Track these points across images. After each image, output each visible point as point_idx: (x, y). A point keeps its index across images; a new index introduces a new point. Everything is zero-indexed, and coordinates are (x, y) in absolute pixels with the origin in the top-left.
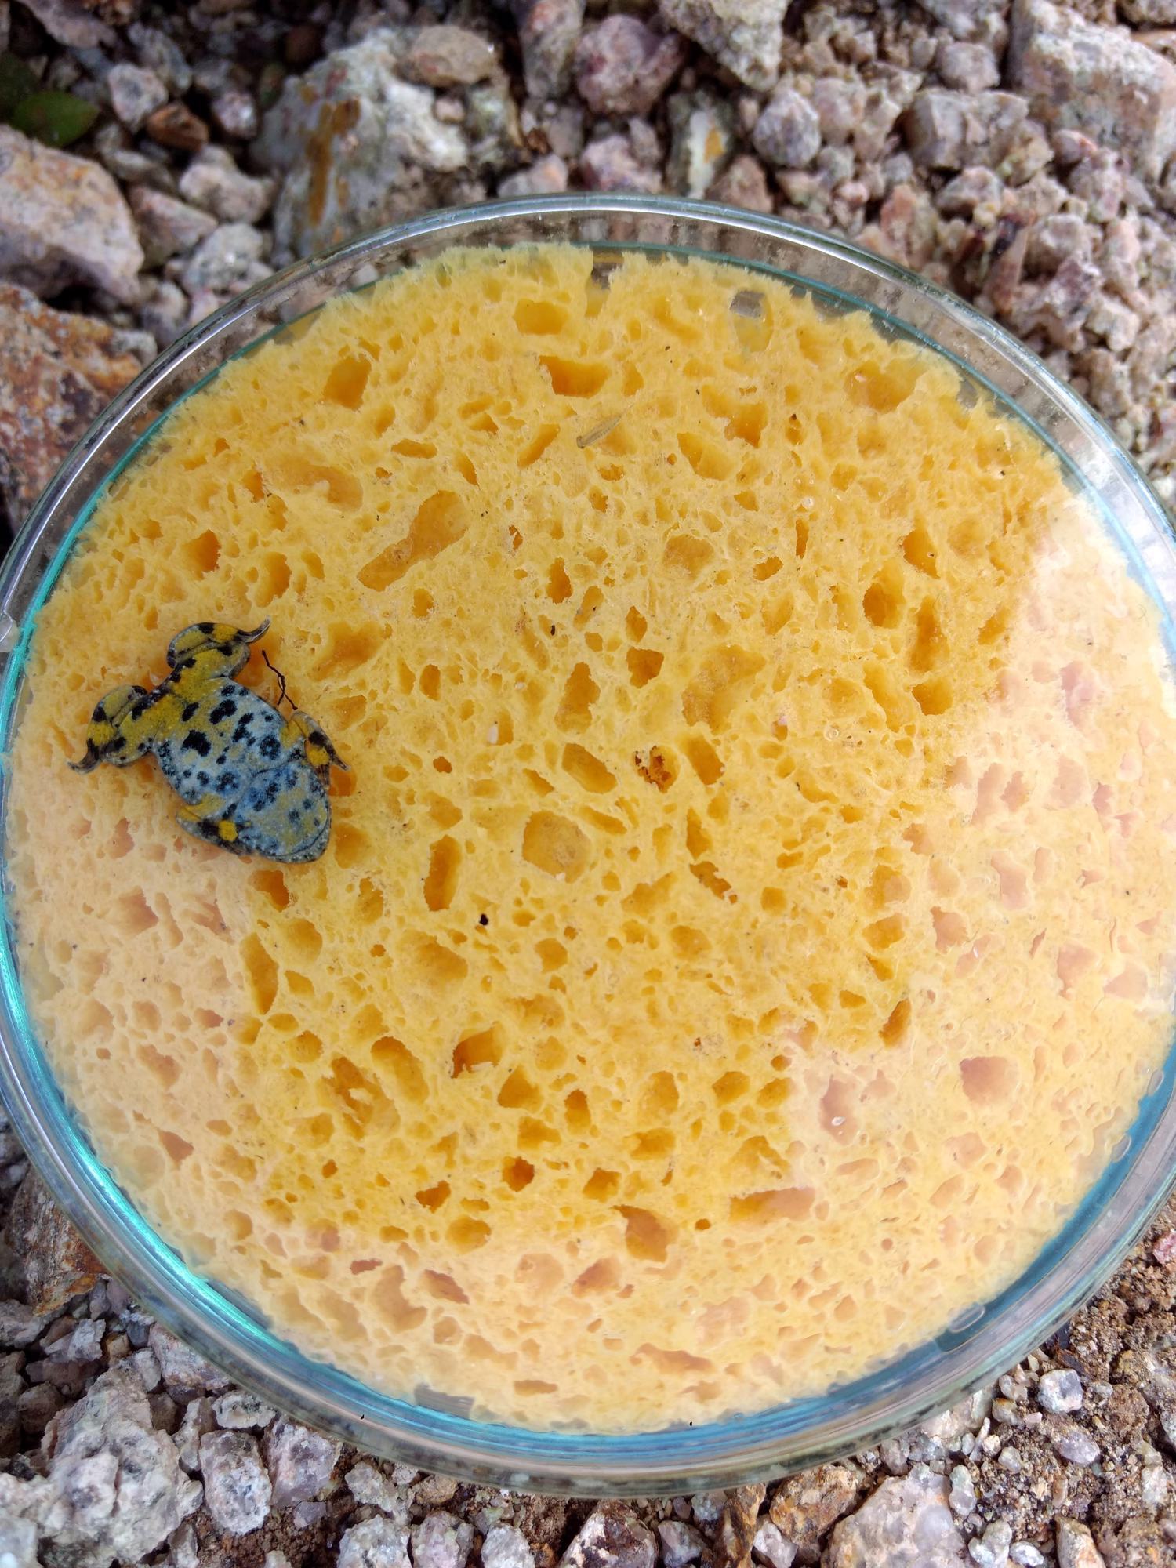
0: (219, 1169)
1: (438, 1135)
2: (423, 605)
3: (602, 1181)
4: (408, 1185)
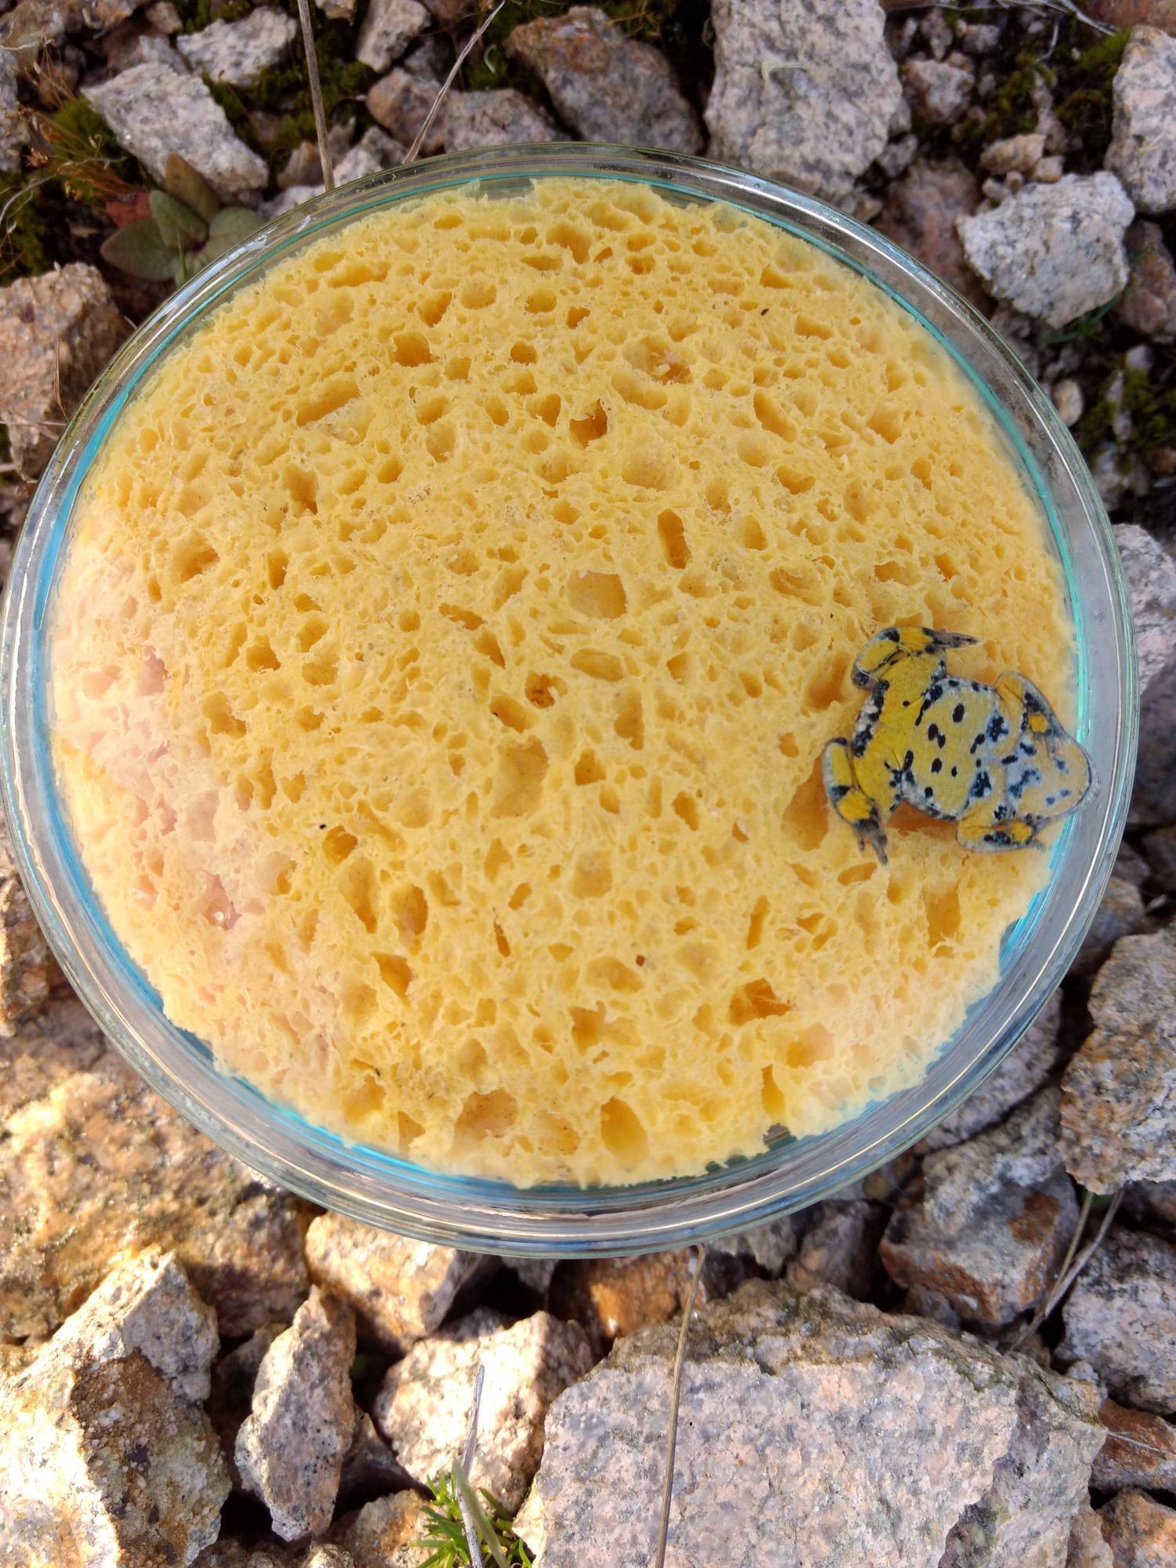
4: (598, 317)
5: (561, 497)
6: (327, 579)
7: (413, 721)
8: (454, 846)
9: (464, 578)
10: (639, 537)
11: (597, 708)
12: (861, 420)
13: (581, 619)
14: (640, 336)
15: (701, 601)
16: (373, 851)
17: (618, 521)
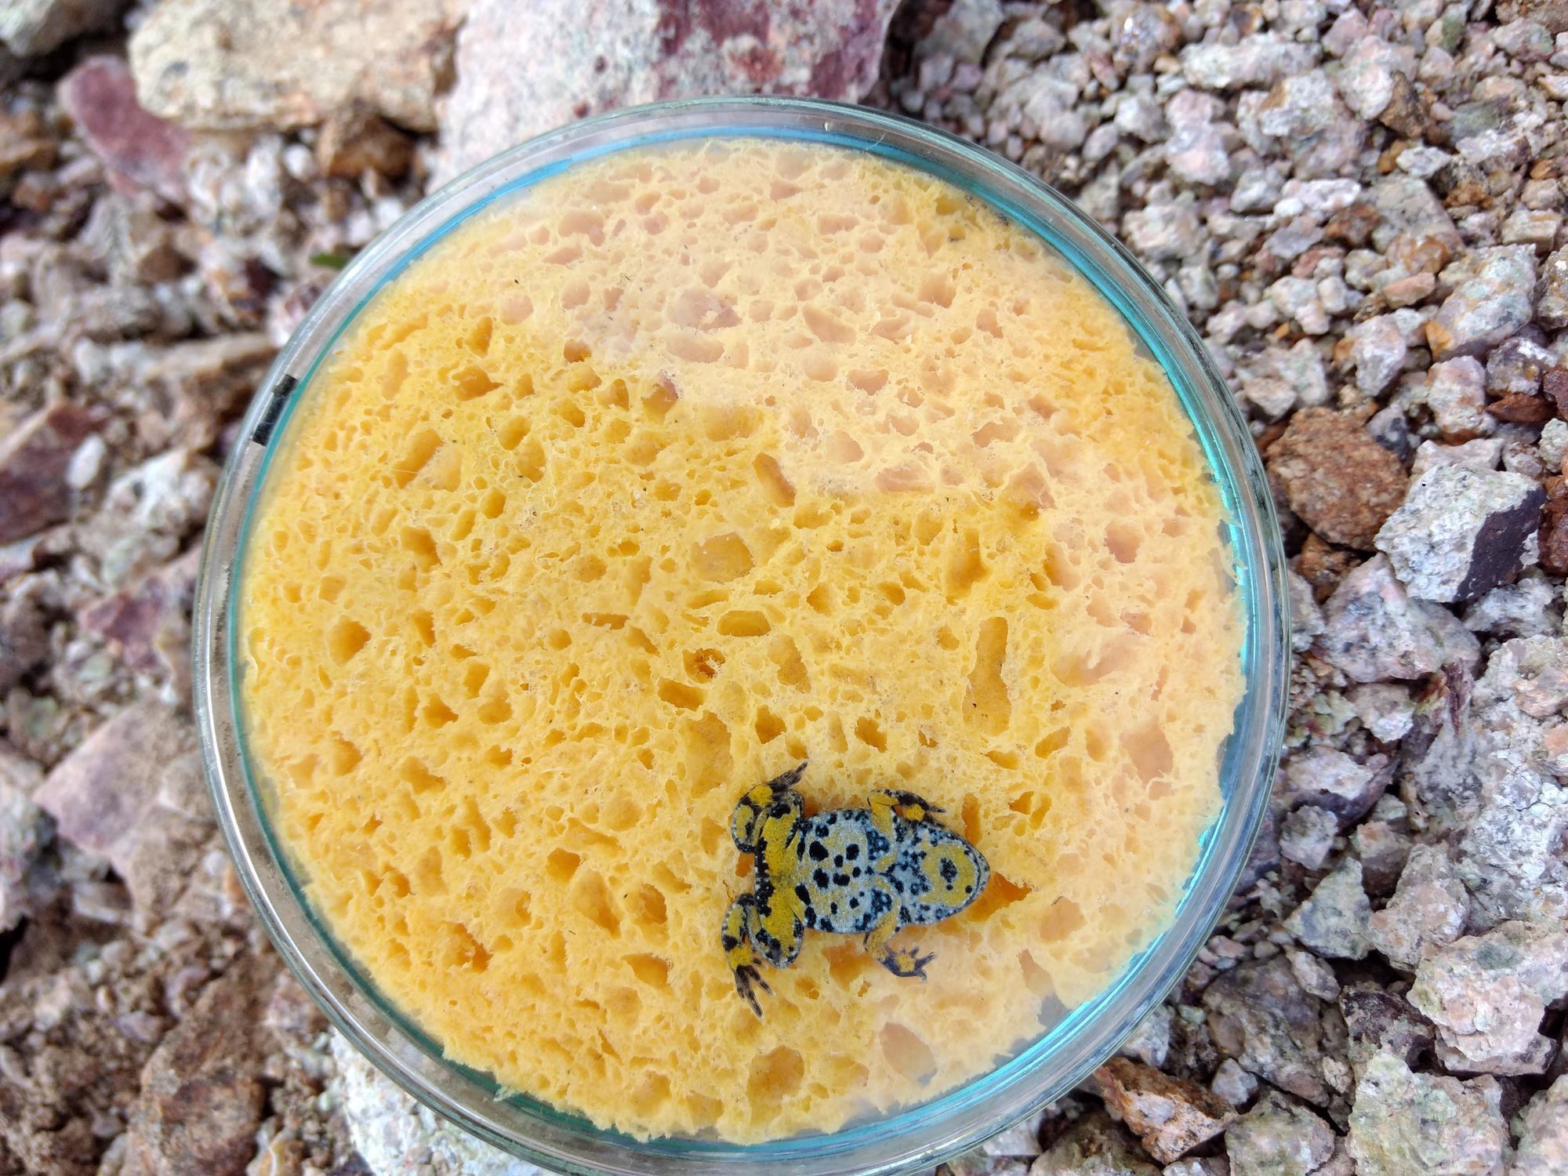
0: (749, 203)
1: (641, 332)
2: (945, 639)
4: (633, 291)
5: (658, 477)
6: (472, 624)
7: (594, 730)
8: (668, 836)
9: (595, 583)
10: (743, 489)
11: (756, 665)
12: (912, 297)
13: (716, 586)
14: (679, 294)
15: (819, 530)
16: (595, 862)
17: (719, 481)
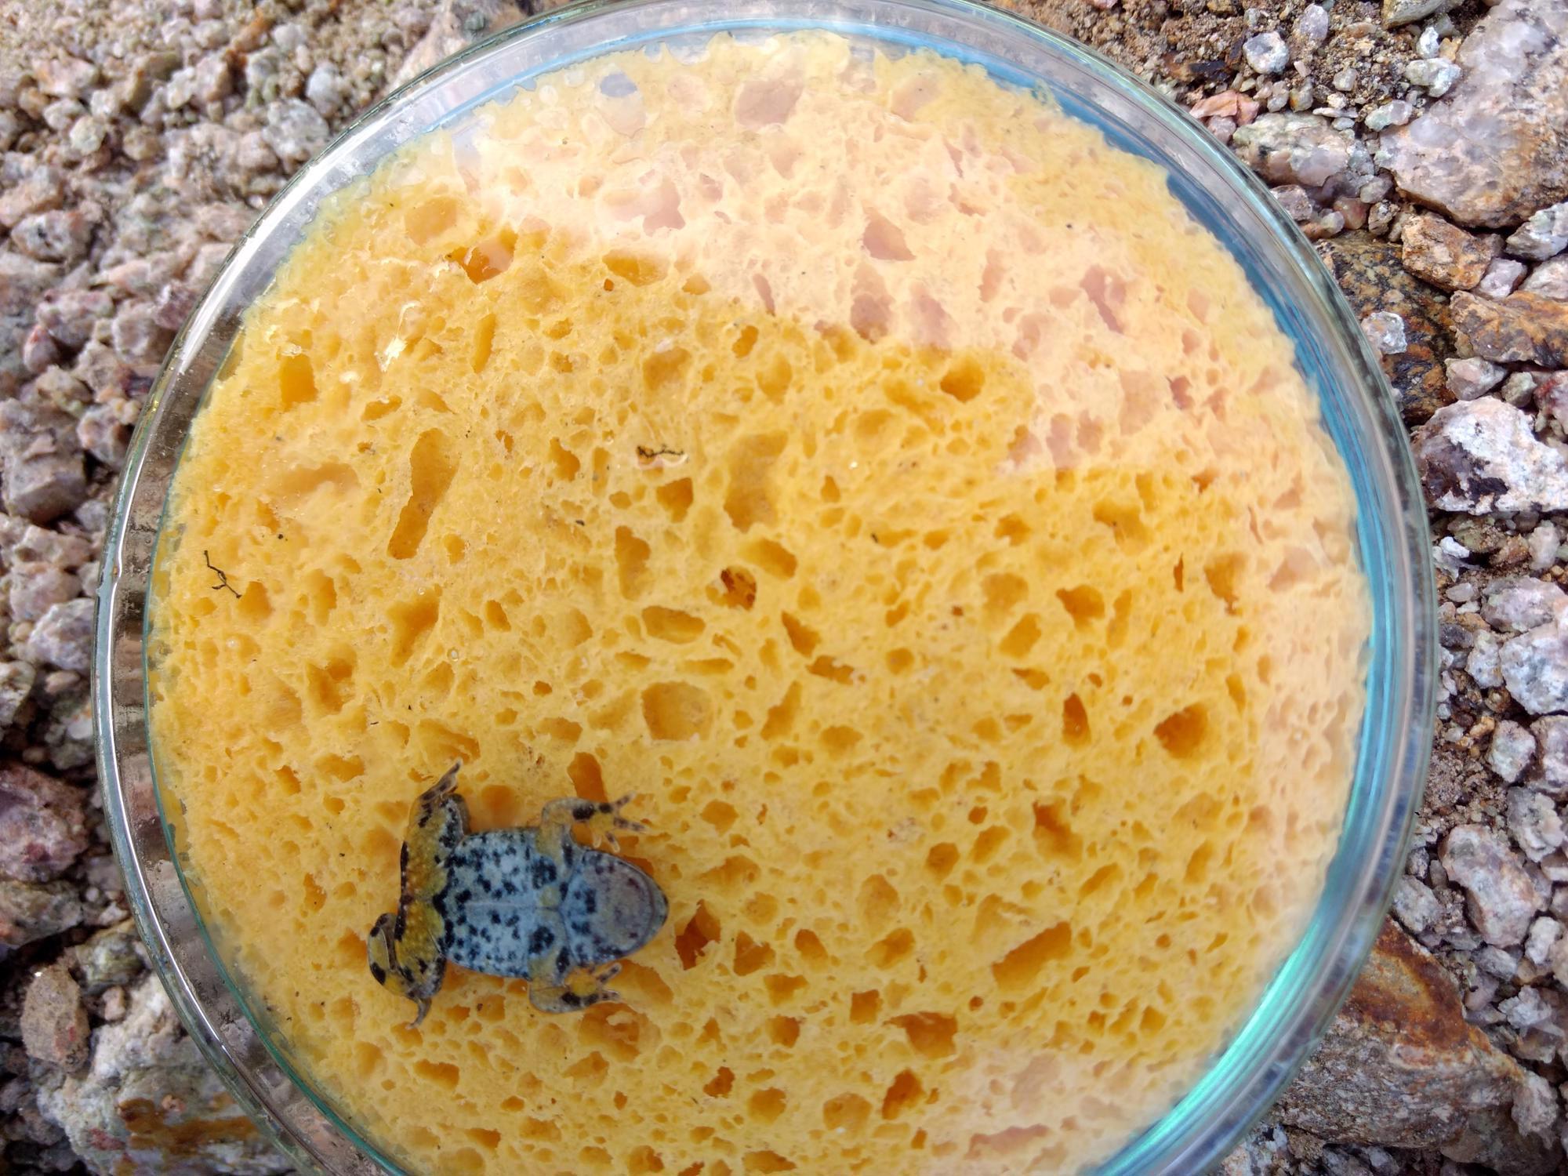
0: (529, 1142)
1: (699, 1028)
2: (457, 548)
3: (865, 1003)
4: (695, 1085)
6: (1010, 711)
7: (884, 538)
9: (839, 722)
13: (695, 680)
14: (639, 1059)
16: (922, 378)
